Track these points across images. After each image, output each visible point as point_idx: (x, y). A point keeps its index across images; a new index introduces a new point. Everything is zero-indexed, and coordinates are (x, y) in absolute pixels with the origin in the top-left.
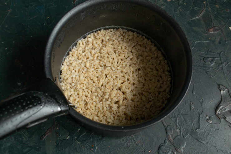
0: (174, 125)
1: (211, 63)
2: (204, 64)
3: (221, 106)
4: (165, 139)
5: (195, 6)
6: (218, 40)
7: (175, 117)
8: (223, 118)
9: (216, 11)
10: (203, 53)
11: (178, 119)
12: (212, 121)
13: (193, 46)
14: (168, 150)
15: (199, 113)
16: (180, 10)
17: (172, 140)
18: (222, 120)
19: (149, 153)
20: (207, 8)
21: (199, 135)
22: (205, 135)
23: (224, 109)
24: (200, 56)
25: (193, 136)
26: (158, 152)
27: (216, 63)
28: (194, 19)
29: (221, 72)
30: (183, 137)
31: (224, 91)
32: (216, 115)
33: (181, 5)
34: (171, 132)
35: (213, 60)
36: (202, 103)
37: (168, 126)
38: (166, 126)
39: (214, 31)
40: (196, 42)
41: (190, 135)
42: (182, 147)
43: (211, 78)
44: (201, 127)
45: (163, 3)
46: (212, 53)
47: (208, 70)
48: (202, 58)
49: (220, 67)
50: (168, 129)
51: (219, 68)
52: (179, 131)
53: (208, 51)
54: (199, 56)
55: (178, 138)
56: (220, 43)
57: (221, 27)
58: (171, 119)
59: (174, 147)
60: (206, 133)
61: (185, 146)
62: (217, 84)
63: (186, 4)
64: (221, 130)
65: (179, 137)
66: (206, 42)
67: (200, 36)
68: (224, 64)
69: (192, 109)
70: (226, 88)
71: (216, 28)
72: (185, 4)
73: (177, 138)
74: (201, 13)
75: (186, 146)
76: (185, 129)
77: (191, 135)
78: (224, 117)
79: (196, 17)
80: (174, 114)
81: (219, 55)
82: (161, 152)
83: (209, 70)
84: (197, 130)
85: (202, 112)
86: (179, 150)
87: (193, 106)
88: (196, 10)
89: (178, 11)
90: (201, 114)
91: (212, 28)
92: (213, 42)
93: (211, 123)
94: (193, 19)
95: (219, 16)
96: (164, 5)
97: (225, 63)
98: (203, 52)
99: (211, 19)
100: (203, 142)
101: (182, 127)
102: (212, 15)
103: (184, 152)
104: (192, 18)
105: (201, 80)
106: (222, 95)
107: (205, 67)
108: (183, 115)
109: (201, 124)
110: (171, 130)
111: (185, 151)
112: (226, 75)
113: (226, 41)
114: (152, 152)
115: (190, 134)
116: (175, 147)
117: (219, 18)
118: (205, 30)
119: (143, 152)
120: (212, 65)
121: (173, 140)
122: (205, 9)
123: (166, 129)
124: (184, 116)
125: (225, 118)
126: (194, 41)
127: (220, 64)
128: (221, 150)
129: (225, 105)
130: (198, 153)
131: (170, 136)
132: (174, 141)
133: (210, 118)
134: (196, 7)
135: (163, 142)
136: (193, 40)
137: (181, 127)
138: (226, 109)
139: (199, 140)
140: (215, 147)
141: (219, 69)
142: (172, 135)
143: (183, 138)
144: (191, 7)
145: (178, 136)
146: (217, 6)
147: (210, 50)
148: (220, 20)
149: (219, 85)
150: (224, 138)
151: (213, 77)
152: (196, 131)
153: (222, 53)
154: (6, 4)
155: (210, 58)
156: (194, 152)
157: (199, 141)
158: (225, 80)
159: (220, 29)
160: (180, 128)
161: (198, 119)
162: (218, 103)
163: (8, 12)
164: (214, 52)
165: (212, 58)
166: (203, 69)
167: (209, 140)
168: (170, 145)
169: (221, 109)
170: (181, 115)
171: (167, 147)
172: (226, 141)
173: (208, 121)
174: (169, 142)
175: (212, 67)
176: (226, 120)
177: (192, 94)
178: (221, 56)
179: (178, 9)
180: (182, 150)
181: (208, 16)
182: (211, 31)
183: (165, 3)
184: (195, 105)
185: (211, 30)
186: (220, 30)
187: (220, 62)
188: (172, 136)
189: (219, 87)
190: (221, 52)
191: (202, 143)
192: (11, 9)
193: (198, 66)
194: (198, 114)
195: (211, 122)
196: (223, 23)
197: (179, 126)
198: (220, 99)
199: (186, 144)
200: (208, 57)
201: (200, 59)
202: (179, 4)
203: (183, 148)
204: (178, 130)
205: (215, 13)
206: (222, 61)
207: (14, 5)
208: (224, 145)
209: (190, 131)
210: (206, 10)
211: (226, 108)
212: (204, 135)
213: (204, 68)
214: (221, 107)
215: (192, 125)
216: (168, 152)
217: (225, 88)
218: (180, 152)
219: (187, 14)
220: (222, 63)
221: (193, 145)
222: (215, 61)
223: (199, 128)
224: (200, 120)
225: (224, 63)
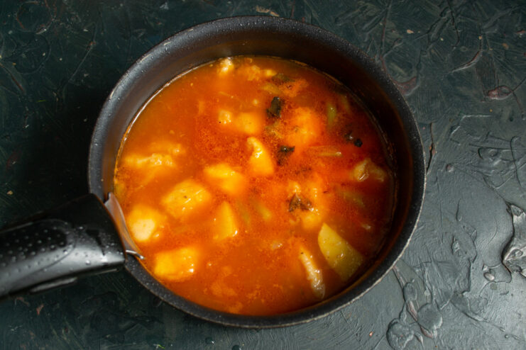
0: (420, 283)
1: (494, 160)
2: (479, 162)
3: (512, 246)
4: (402, 311)
5: (462, 45)
6: (506, 114)
7: (421, 266)
8: (517, 271)
9: (503, 55)
10: (478, 138)
11: (427, 269)
12: (494, 276)
13: (458, 125)
14: (407, 333)
15: (469, 259)
16: (433, 51)
17: (415, 312)
18: (515, 275)
19: (370, 337)
20: (485, 48)
21: (468, 305)
22: (480, 304)
23: (518, 254)
24: (473, 145)
25: (457, 305)
26: (388, 337)
27: (503, 159)
28: (460, 71)
29: (512, 178)
30: (438, 307)
31: (520, 217)
32: (503, 264)
33: (434, 41)
34: (414, 296)
35: (496, 155)
36: (474, 239)
37: (407, 283)
38: (404, 283)
39: (499, 95)
40: (465, 116)
41: (451, 304)
42: (435, 327)
43: (493, 189)
44: (473, 287)
45: (398, 36)
46: (496, 140)
47: (486, 173)
48: (476, 149)
49: (512, 167)
50: (407, 289)
51: (509, 170)
52: (429, 294)
53: (487, 136)
54: (470, 144)
55: (428, 309)
56: (511, 120)
57: (513, 89)
58: (414, 271)
59: (418, 327)
60: (483, 301)
61: (440, 325)
62: (506, 202)
63: (445, 40)
64: (512, 295)
65: (429, 306)
66: (484, 116)
67: (472, 105)
68: (519, 163)
69: (456, 251)
70: (523, 210)
71: (504, 89)
72: (442, 39)
73: (425, 309)
74: (473, 59)
75: (442, 325)
76: (441, 290)
77: (453, 304)
78: (518, 268)
79: (463, 66)
80: (420, 259)
81: (509, 143)
82: (393, 336)
83: (489, 173)
84: (464, 294)
85: (475, 258)
86: (430, 332)
87: (457, 246)
88: (463, 53)
89: (429, 54)
90: (473, 262)
91: (494, 90)
92: (498, 117)
93: (493, 281)
94: (457, 70)
95: (509, 66)
96: (400, 41)
97: (521, 160)
98: (478, 136)
99: (494, 71)
100: (477, 318)
101: (436, 287)
102: (494, 64)
103: (438, 336)
104: (455, 69)
105: (472, 194)
106: (515, 226)
107: (481, 167)
108: (437, 263)
109: (473, 282)
110: (413, 292)
111: (440, 336)
112: (522, 184)
113: (523, 116)
114: (375, 334)
115: (451, 301)
116: (420, 326)
117: (510, 70)
118: (482, 93)
119: (357, 334)
120: (496, 163)
121: (418, 311)
122: (482, 51)
123: (403, 290)
124: (439, 264)
125: (520, 271)
126: (459, 115)
127: (511, 162)
128: (513, 336)
129: (521, 245)
130: (467, 339)
131: (411, 303)
132: (419, 314)
133: (490, 270)
134: (463, 47)
135: (397, 316)
136: (458, 113)
137: (434, 287)
138: (522, 253)
139: (469, 314)
140: (501, 329)
141: (510, 172)
142: (414, 302)
143: (437, 310)
144: (453, 47)
145: (427, 304)
146: (506, 46)
147: (491, 133)
148: (511, 73)
149: (509, 205)
150: (518, 312)
151: (498, 188)
152: (463, 296)
153: (515, 140)
154: (85, 30)
155: (492, 150)
156: (459, 337)
157: (469, 317)
158: (521, 196)
159: (512, 91)
160: (430, 288)
161: (467, 271)
162: (508, 241)
163: (89, 47)
164: (498, 138)
165: (496, 150)
166: (478, 172)
167: (489, 314)
168: (411, 322)
169: (513, 253)
170: (433, 263)
171: (405, 326)
172: (522, 316)
173: (488, 277)
174: (410, 317)
175: (495, 168)
176: (524, 274)
177: (454, 221)
178: (513, 146)
179: (428, 49)
180: (435, 334)
181: (487, 66)
182: (494, 96)
183: (402, 37)
184: (460, 244)
185: (494, 93)
186: (511, 94)
187: (511, 157)
188: (415, 305)
189: (509, 208)
190: (513, 138)
191: (474, 319)
192: (94, 42)
193: (468, 165)
194: (467, 262)
195: (493, 278)
196: (517, 80)
197: (429, 285)
198: (510, 233)
199: (443, 321)
200: (488, 148)
201: (473, 151)
202: (429, 39)
203: (437, 329)
204: (427, 294)
205: (502, 60)
206: (516, 156)
207: (102, 34)
208: (517, 325)
209: (451, 297)
210: (484, 54)
211: (522, 250)
212: (478, 304)
213: (480, 170)
214: (512, 249)
215: (456, 283)
216: (408, 336)
217: (520, 211)
218: (430, 338)
219: (446, 60)
220: (514, 161)
221: (458, 324)
222: (501, 156)
223: (468, 289)
224: (471, 273)
225: (519, 160)
